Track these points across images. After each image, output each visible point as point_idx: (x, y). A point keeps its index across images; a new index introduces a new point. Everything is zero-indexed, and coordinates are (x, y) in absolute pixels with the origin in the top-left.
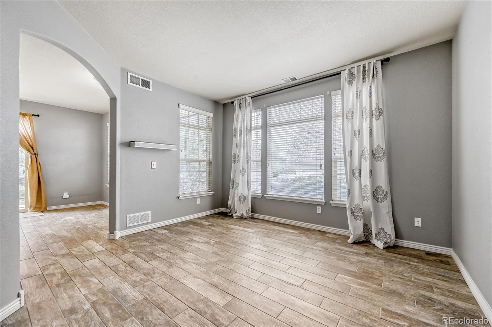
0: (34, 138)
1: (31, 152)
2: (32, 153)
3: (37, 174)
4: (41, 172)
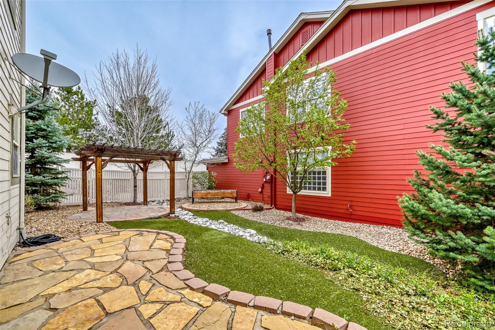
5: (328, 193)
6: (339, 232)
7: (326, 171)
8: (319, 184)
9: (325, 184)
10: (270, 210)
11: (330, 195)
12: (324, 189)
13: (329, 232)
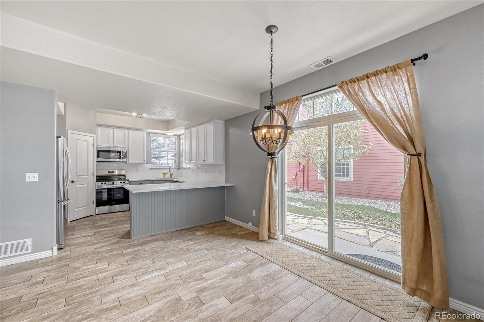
0: (419, 116)
1: (408, 150)
2: (411, 153)
3: (422, 206)
4: (432, 201)
5: (351, 179)
6: (360, 204)
7: (349, 163)
8: (344, 172)
9: (348, 172)
10: (305, 192)
11: (352, 180)
12: (348, 176)
13: (353, 204)
